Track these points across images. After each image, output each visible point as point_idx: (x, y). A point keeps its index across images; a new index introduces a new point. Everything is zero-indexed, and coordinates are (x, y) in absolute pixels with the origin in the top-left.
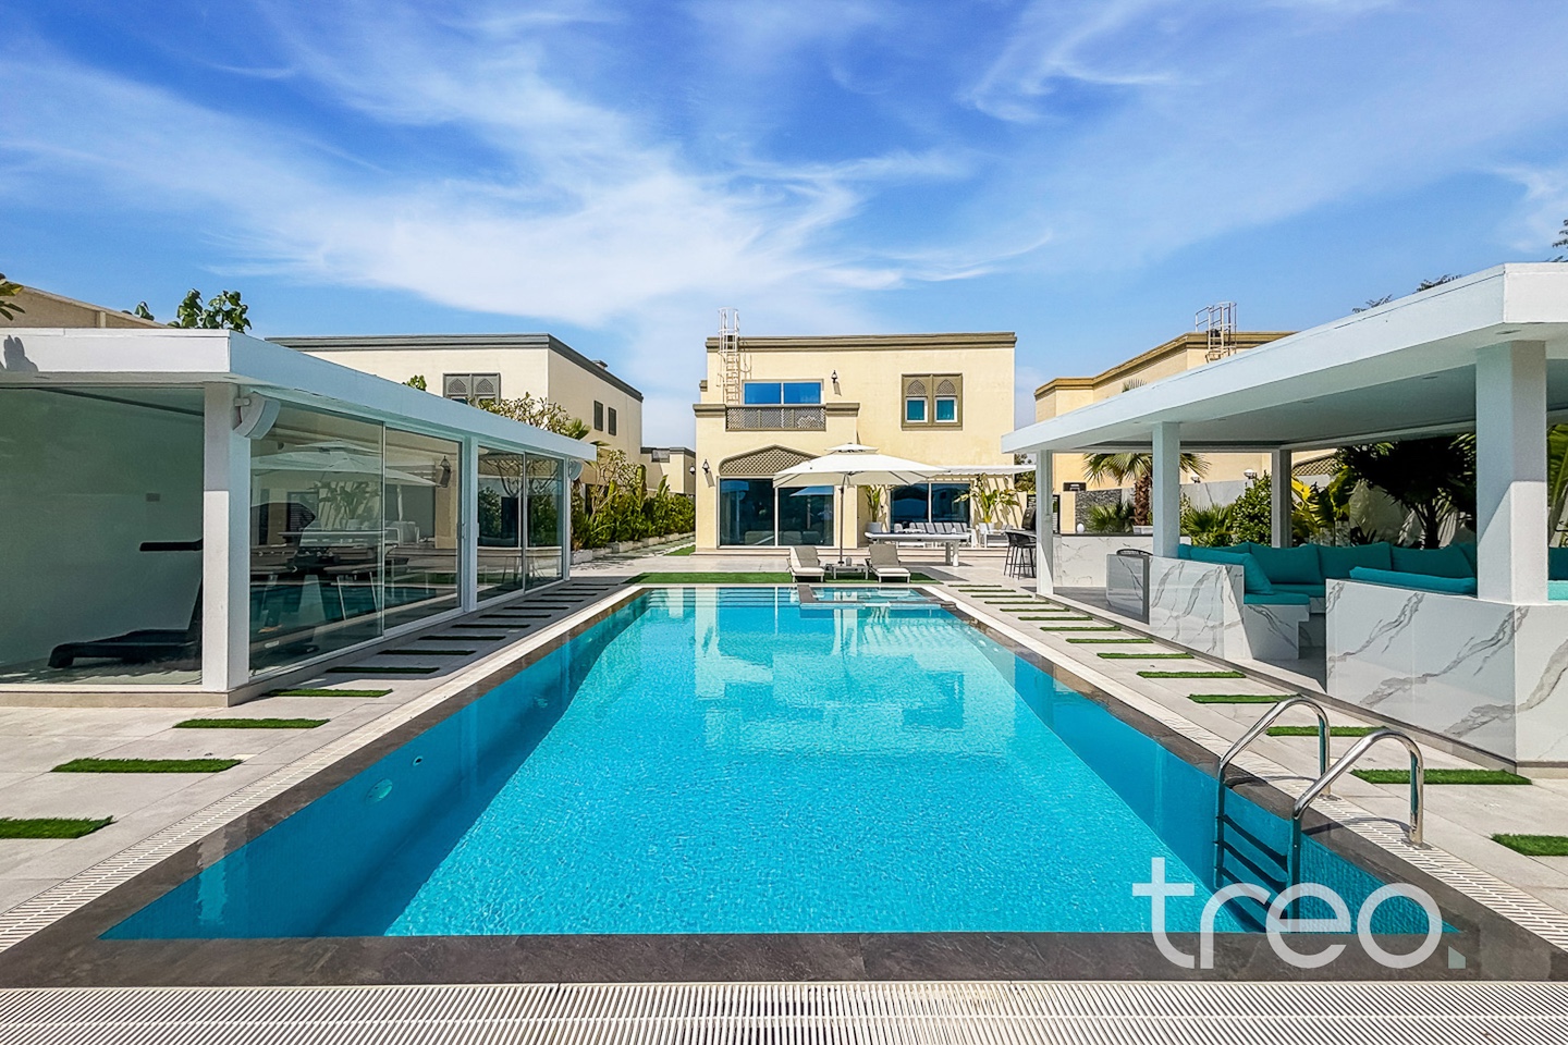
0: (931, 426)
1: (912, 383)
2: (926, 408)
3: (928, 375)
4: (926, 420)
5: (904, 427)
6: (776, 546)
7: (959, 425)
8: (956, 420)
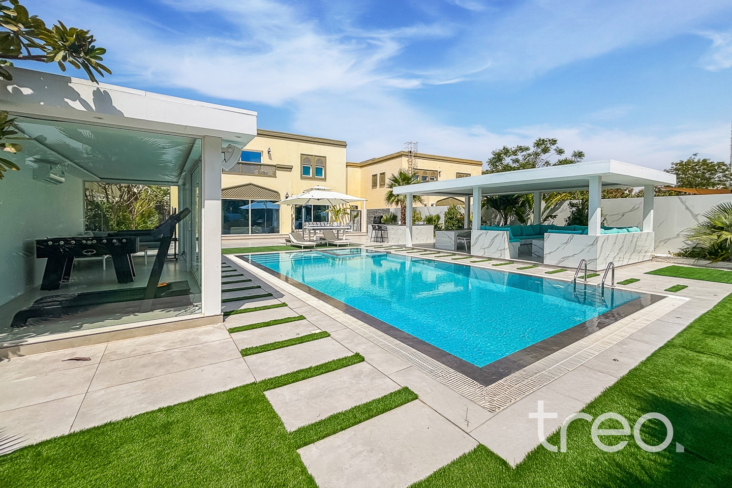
0: (313, 179)
1: (305, 158)
2: (311, 170)
3: (312, 156)
4: (311, 176)
5: (302, 178)
6: (250, 234)
7: (325, 179)
8: (323, 177)
